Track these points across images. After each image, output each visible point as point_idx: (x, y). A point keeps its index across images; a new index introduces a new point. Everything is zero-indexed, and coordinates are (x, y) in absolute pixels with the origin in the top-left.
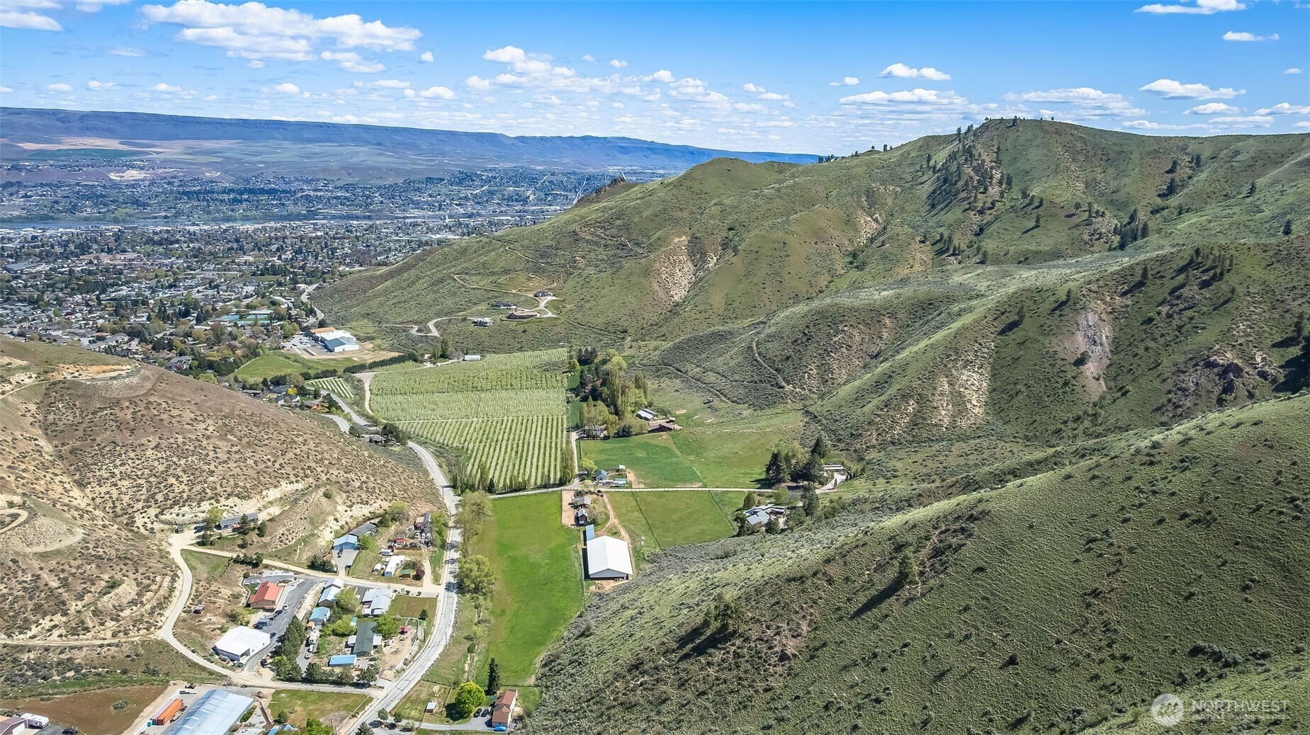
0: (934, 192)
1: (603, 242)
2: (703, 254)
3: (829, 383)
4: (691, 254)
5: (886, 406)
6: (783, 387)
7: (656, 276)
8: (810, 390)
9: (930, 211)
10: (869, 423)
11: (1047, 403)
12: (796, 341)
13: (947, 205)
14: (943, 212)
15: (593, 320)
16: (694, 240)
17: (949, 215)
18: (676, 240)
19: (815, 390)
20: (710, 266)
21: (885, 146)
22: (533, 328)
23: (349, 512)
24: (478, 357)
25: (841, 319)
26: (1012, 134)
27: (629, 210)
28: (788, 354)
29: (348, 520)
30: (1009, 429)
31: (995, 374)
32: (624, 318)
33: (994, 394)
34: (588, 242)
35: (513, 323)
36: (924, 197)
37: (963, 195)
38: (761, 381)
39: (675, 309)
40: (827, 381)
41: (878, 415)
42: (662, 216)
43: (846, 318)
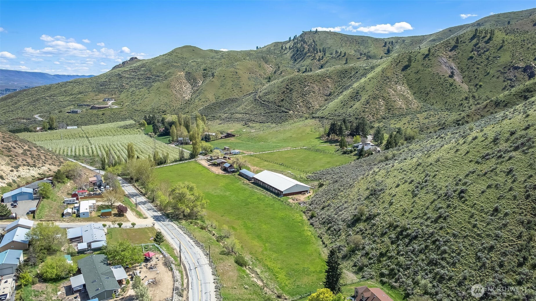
0: (294, 55)
1: (136, 77)
2: (195, 79)
3: (311, 108)
4: (188, 80)
5: (368, 103)
6: (288, 112)
7: (174, 88)
8: (303, 113)
9: (294, 62)
10: (363, 112)
11: (448, 94)
12: (284, 92)
13: (302, 59)
14: (302, 61)
15: (144, 108)
16: (188, 74)
17: (305, 62)
18: (179, 73)
19: (305, 112)
20: (200, 84)
21: (257, 47)
22: (108, 113)
23: (15, 173)
24: (76, 127)
25: (305, 80)
26: (316, 35)
27: (148, 63)
28: (282, 99)
29: (15, 178)
30: (435, 107)
31: (411, 87)
32: (162, 106)
33: (415, 95)
34: (127, 78)
35: (95, 111)
36: (289, 58)
37: (309, 54)
38: (272, 112)
39: (188, 103)
40: (310, 108)
41: (367, 108)
42: (168, 64)
43: (307, 80)
